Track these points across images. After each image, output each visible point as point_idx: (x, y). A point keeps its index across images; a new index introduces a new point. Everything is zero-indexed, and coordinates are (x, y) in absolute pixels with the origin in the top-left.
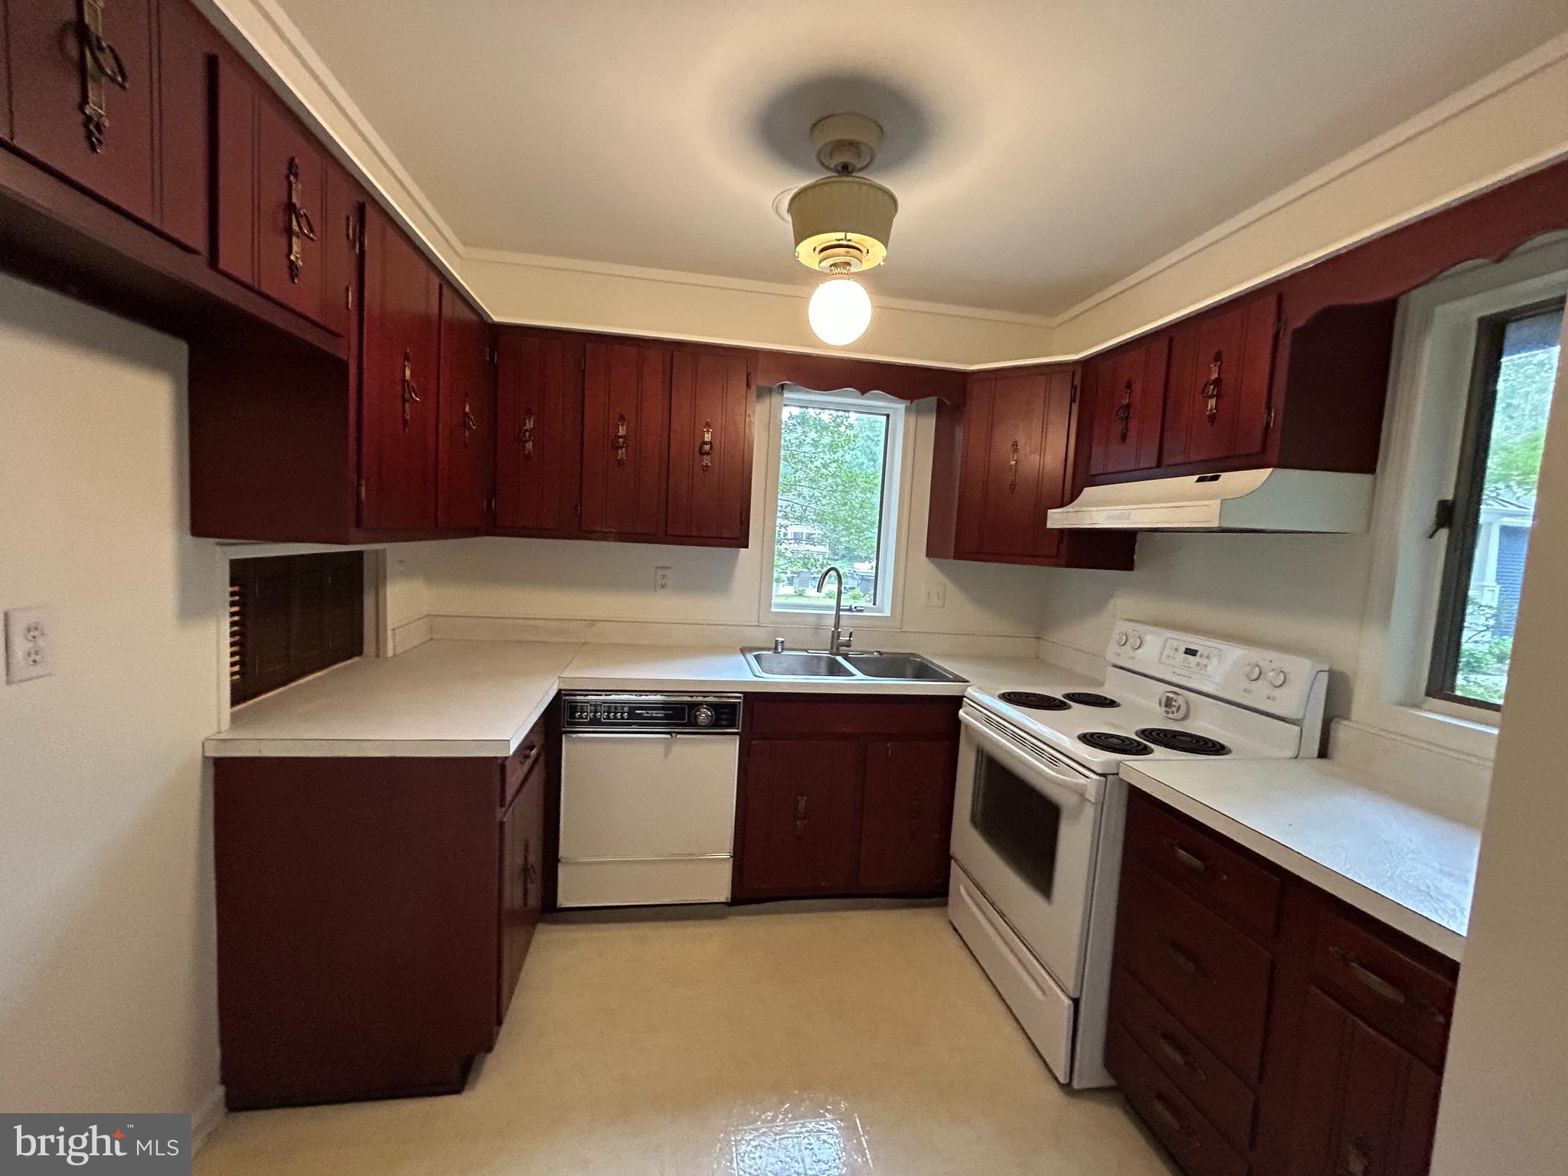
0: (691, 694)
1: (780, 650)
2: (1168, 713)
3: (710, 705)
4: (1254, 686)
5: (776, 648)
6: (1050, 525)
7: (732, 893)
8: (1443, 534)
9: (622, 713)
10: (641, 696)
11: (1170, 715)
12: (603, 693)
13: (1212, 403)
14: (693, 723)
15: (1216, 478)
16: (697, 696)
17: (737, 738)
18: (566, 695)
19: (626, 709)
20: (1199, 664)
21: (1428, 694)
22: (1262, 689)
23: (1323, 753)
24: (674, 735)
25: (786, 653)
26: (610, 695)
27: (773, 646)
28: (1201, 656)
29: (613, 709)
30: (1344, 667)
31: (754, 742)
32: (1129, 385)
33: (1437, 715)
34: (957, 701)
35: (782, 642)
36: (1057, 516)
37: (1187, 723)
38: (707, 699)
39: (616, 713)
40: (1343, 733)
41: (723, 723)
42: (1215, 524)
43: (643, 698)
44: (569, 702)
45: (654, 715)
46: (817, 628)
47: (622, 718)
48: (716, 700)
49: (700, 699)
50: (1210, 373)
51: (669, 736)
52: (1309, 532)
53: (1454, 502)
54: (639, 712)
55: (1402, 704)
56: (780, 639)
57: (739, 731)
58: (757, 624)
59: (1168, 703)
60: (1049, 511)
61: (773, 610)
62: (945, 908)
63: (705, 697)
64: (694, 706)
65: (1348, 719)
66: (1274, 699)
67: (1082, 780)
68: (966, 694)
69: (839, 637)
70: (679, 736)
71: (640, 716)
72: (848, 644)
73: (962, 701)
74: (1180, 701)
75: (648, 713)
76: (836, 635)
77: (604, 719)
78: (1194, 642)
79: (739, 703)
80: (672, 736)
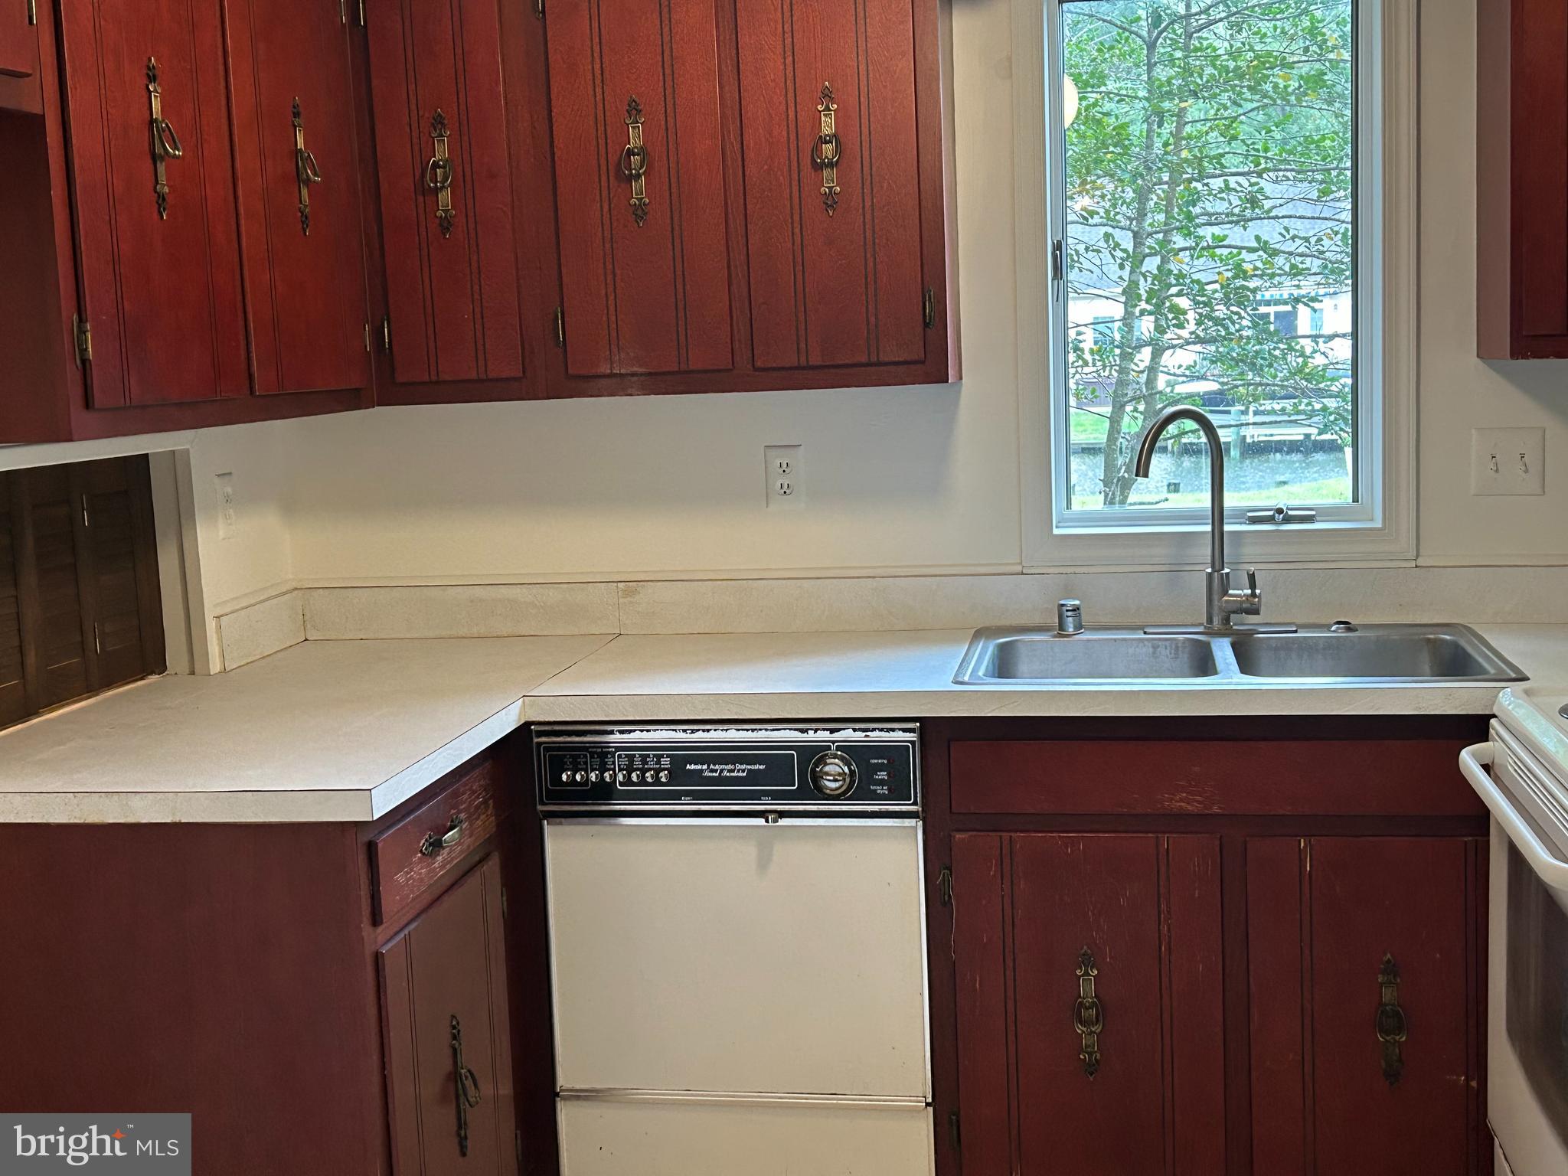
0: (805, 726)
3: (846, 749)
9: (658, 771)
10: (693, 731)
12: (616, 728)
14: (812, 789)
17: (917, 824)
18: (540, 734)
19: (665, 762)
24: (772, 819)
26: (630, 731)
29: (638, 764)
31: (958, 836)
38: (837, 736)
39: (644, 771)
41: (880, 790)
43: (700, 736)
44: (547, 749)
45: (725, 773)
46: (1168, 571)
47: (657, 781)
48: (860, 736)
49: (824, 735)
51: (761, 821)
54: (693, 767)
63: (832, 731)
64: (814, 755)
68: (1501, 711)
69: (1224, 588)
70: (782, 821)
71: (697, 778)
75: (713, 771)
76: (1216, 584)
77: (621, 784)
79: (912, 741)
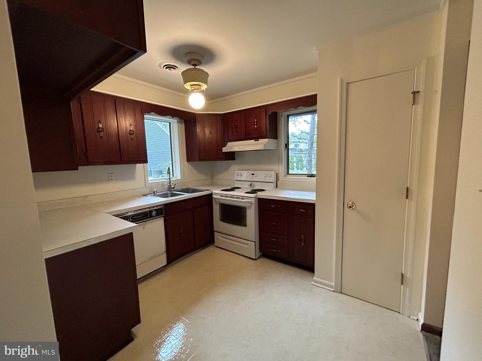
0: (149, 208)
1: (156, 193)
2: (251, 187)
3: (155, 210)
4: (266, 178)
5: (154, 193)
6: (223, 151)
7: (167, 262)
8: (286, 149)
11: (252, 187)
13: (256, 126)
14: (151, 216)
15: (258, 140)
16: (151, 208)
17: (163, 217)
19: (130, 218)
20: (255, 176)
21: (287, 174)
22: (267, 178)
23: (276, 187)
24: (146, 221)
25: (157, 194)
27: (153, 192)
28: (255, 175)
30: (278, 172)
31: (168, 218)
32: (236, 121)
33: (289, 177)
34: (211, 195)
35: (156, 191)
36: (224, 149)
37: (255, 188)
38: (154, 208)
40: (279, 183)
41: (159, 214)
42: (263, 149)
45: (139, 217)
46: (163, 185)
48: (157, 208)
49: (152, 209)
50: (255, 120)
52: (269, 150)
53: (287, 144)
54: (135, 217)
55: (285, 176)
56: (155, 190)
57: (164, 215)
58: (145, 187)
59: (251, 185)
60: (223, 148)
61: (149, 182)
62: (214, 244)
64: (151, 212)
65: (279, 180)
66: (270, 179)
67: (251, 200)
68: (213, 192)
69: (171, 186)
70: (148, 221)
71: (135, 219)
72: (174, 188)
73: (212, 194)
74: (253, 184)
75: (137, 217)
76: (170, 186)
78: (253, 172)
79: (163, 207)
80: (146, 222)
